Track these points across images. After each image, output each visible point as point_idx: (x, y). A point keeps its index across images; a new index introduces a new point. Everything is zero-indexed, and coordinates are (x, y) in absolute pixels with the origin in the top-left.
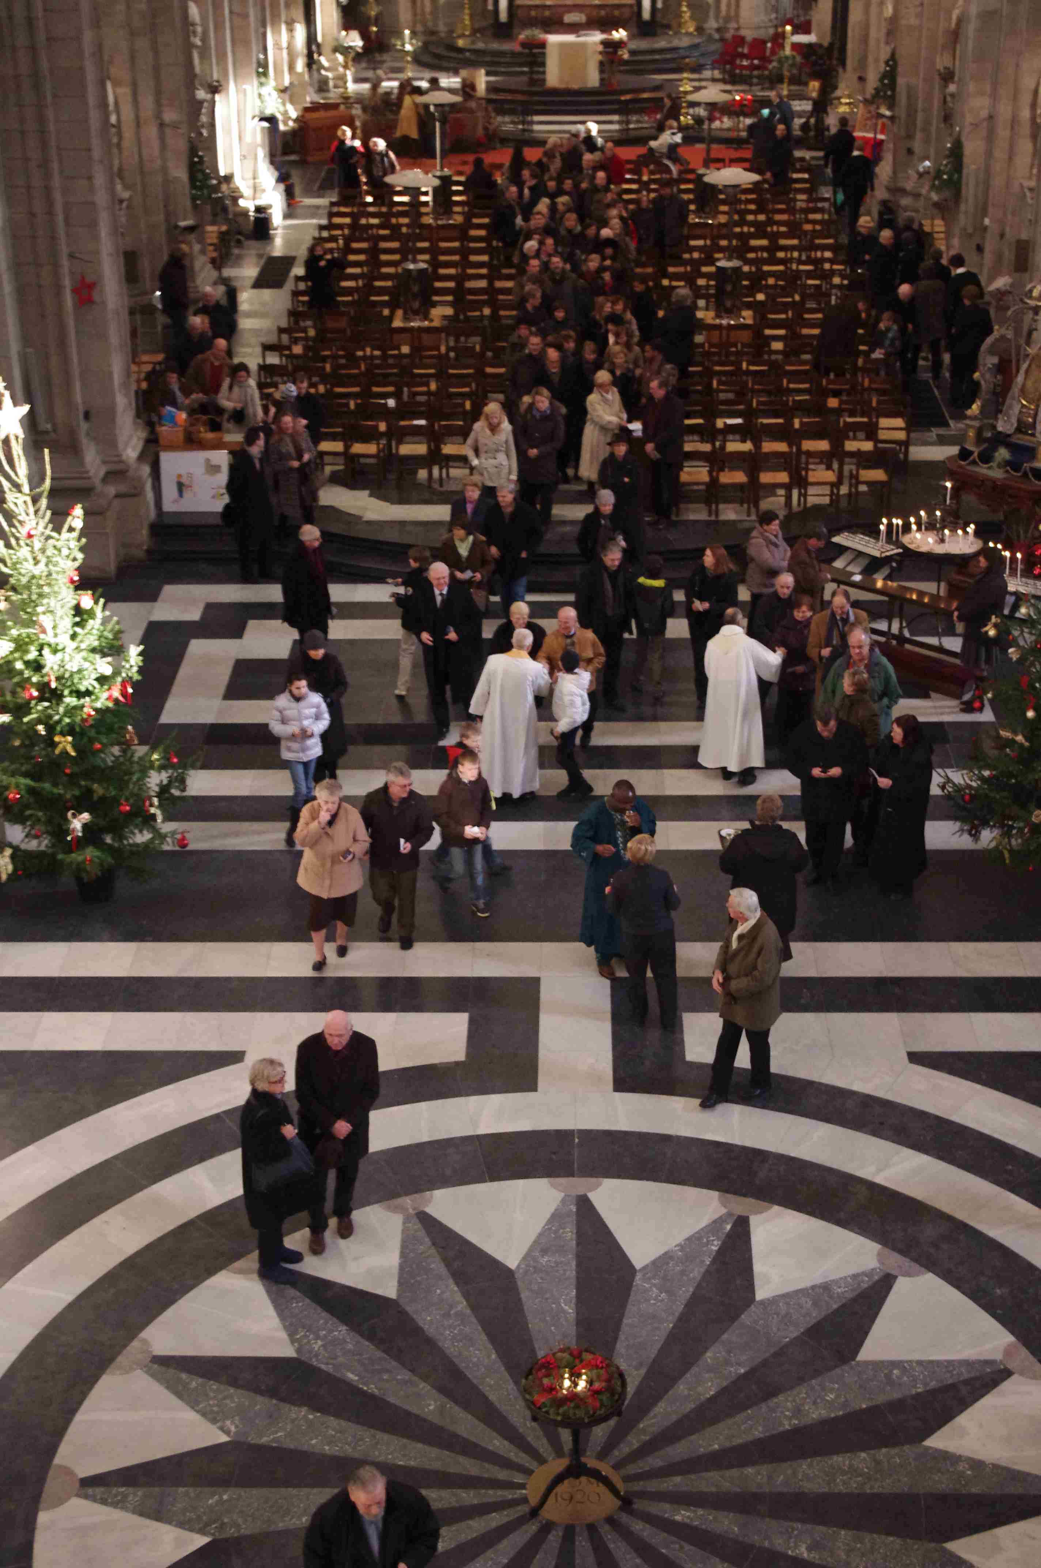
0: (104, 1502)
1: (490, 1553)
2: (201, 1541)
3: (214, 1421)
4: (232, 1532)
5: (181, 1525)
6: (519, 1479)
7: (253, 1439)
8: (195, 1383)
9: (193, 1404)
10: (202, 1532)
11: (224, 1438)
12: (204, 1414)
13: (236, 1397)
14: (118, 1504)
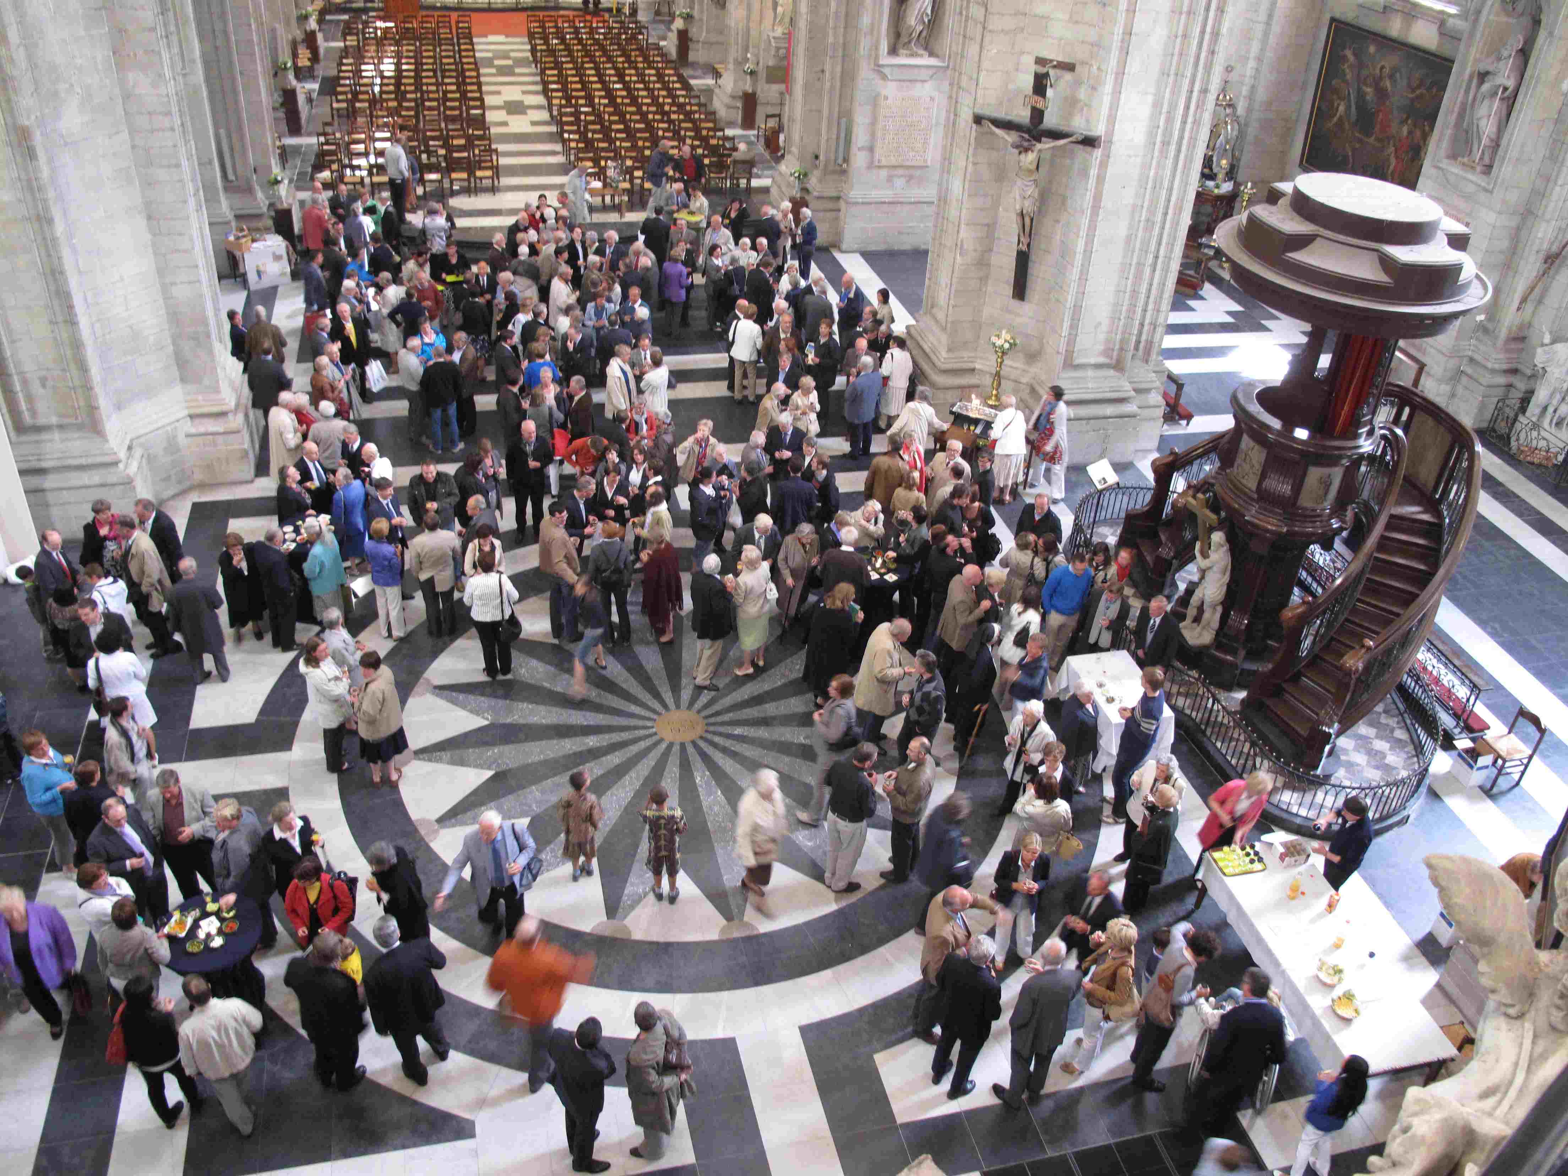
0: (430, 760)
1: (645, 761)
2: (489, 773)
3: (478, 714)
4: (504, 767)
5: (476, 766)
6: (649, 724)
7: (502, 721)
8: (461, 697)
9: (464, 707)
10: (489, 768)
11: (486, 723)
12: (471, 712)
13: (484, 701)
14: (439, 760)
